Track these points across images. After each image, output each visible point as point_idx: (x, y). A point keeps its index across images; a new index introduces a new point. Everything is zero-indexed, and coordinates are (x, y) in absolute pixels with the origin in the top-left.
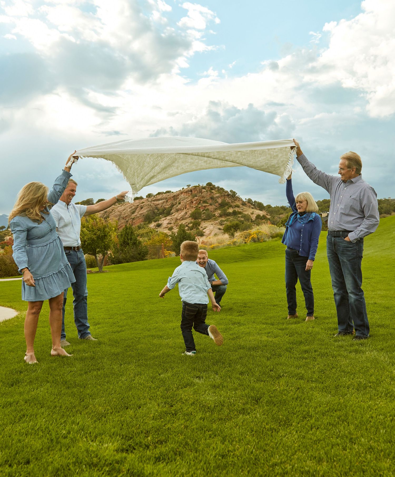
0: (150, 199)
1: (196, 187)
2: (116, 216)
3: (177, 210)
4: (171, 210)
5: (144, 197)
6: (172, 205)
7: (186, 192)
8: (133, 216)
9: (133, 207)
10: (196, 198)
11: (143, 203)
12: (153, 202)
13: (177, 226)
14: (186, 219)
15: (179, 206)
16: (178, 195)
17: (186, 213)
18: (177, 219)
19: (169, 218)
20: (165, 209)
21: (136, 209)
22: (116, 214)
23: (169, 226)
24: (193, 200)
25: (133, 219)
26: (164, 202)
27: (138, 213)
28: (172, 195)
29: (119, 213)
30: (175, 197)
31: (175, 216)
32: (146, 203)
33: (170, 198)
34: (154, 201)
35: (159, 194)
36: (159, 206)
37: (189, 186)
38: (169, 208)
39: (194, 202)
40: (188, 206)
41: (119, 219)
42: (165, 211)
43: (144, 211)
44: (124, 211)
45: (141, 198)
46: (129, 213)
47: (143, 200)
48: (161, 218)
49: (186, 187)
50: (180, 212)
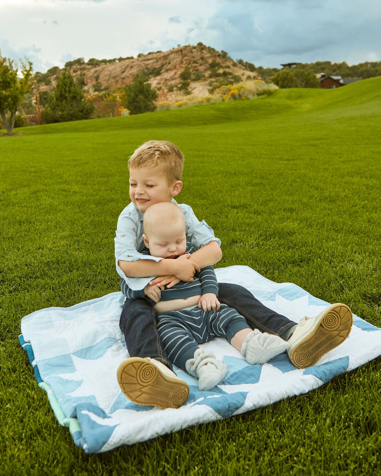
0: (140, 59)
1: (186, 47)
2: (106, 76)
3: (167, 70)
4: (161, 70)
5: (135, 57)
6: (163, 66)
7: (176, 52)
8: (123, 76)
9: (123, 67)
10: (186, 58)
11: (133, 62)
12: (143, 62)
13: (166, 86)
14: (175, 79)
15: (169, 66)
16: (168, 55)
17: (176, 73)
18: (166, 80)
19: (158, 78)
20: (155, 69)
21: (126, 68)
22: (106, 73)
23: (159, 86)
24: (183, 60)
25: (123, 78)
26: (154, 62)
27: (128, 72)
28: (162, 55)
29: (109, 73)
30: (166, 57)
31: (165, 77)
32: (137, 63)
33: (160, 58)
34: (144, 60)
35: (150, 53)
36: (149, 66)
37: (179, 46)
38: (159, 68)
39: (184, 62)
40: (177, 67)
41: (109, 79)
42: (155, 72)
43: (134, 71)
44: (114, 71)
45: (132, 58)
46: (119, 73)
47: (133, 60)
48: (150, 78)
49: (176, 47)
50: (169, 72)
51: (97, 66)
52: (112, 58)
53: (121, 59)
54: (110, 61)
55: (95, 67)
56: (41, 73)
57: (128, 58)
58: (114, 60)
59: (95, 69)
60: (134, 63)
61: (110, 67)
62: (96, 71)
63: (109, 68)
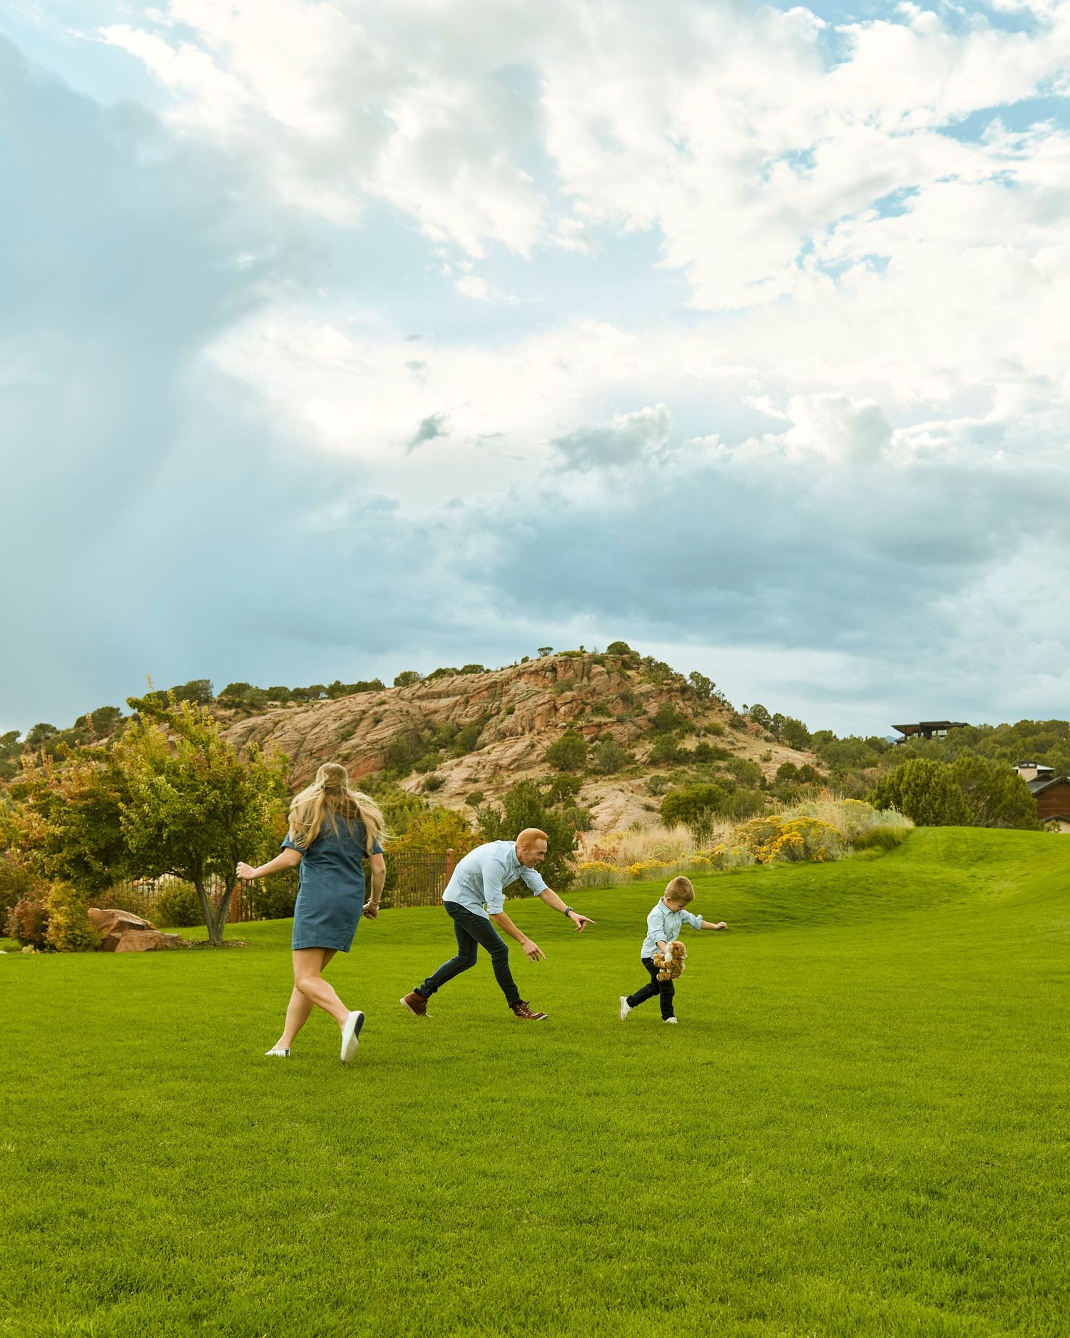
0: (407, 693)
1: (570, 655)
2: (286, 746)
3: (502, 736)
4: (479, 733)
5: (389, 683)
6: (485, 718)
7: (536, 672)
8: (345, 748)
9: (348, 718)
10: (569, 694)
11: (383, 703)
12: (417, 703)
13: (497, 790)
14: (530, 766)
15: (509, 722)
16: (507, 682)
17: (533, 746)
18: (498, 767)
19: (469, 759)
20: (459, 727)
21: (357, 722)
22: (287, 737)
23: (471, 788)
24: (559, 702)
25: (347, 758)
26: (455, 705)
27: (363, 737)
28: (485, 681)
29: (297, 737)
30: (497, 688)
31: (493, 756)
32: (393, 705)
33: (478, 692)
34: (421, 698)
35: (440, 673)
36: (437, 718)
37: (545, 651)
38: (471, 725)
39: (563, 710)
40: (538, 723)
41: (296, 756)
42: (458, 737)
43: (386, 732)
44: (316, 730)
45: (378, 686)
46: (333, 738)
47: (382, 695)
48: (441, 760)
49: (534, 656)
50: (509, 740)
51: (254, 711)
52: (305, 684)
53: (336, 691)
54: (303, 696)
55: (249, 715)
56: (53, 730)
57: (362, 687)
58: (315, 692)
59: (251, 722)
60: (386, 707)
61: (301, 717)
62: (252, 730)
63: (297, 718)
